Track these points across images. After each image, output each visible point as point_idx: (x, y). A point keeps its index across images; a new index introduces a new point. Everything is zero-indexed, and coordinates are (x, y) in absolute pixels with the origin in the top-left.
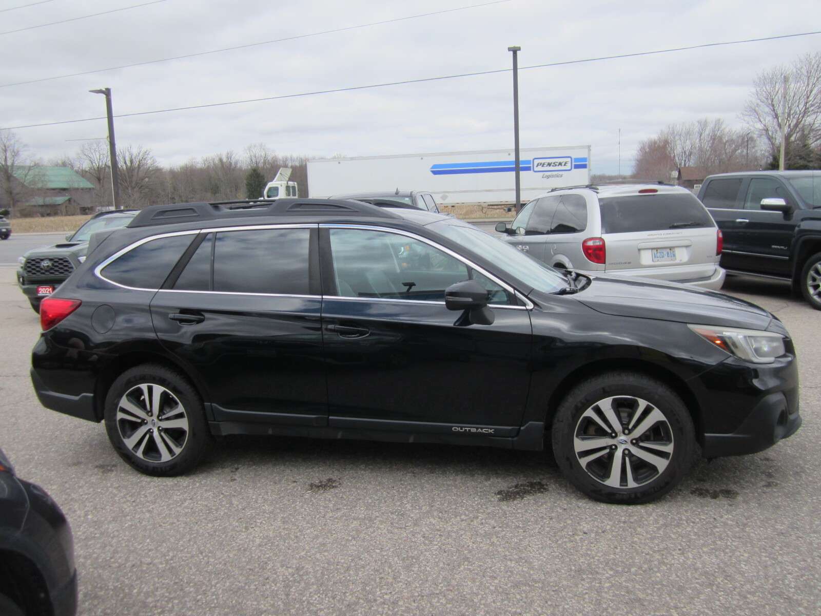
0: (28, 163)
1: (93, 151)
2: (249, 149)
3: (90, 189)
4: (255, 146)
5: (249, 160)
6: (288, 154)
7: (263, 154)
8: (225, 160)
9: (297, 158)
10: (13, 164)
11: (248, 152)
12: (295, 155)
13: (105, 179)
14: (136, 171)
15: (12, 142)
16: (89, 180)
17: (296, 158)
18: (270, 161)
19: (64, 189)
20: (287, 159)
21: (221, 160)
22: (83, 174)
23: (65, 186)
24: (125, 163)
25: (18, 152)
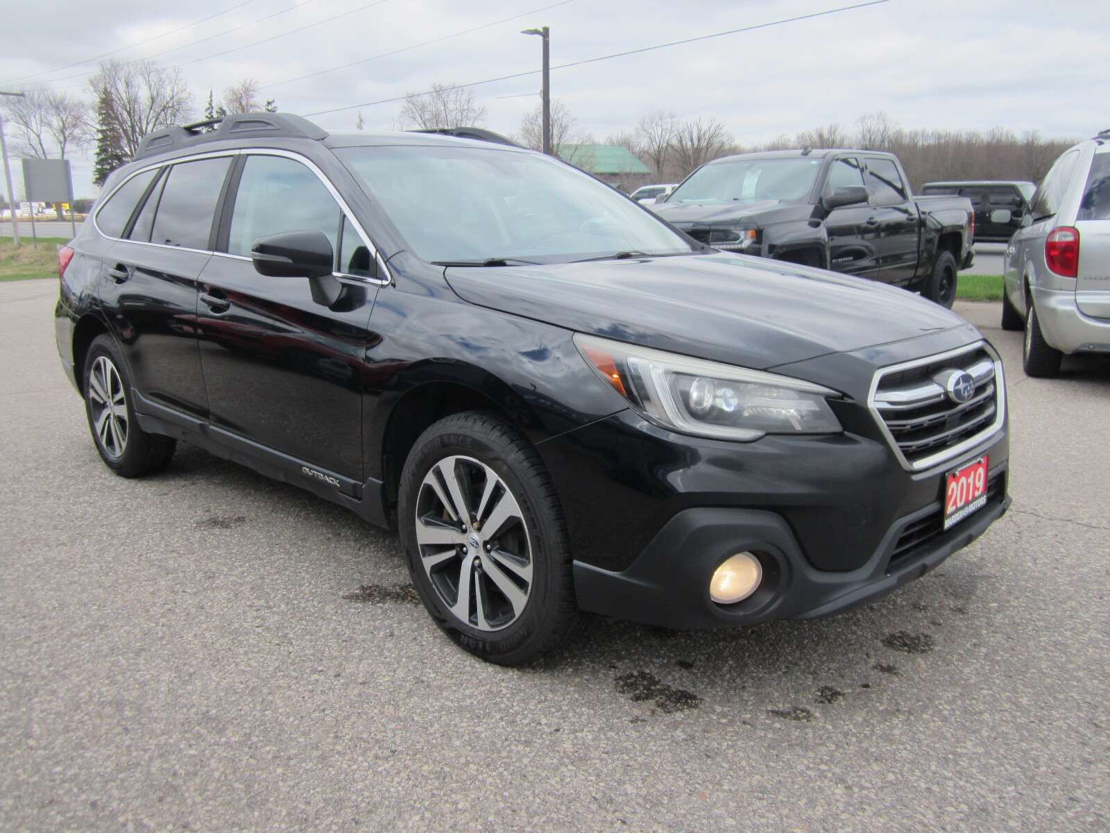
0: (575, 142)
1: (654, 125)
2: (863, 120)
3: (644, 174)
4: (871, 116)
5: (860, 136)
6: (918, 128)
7: (882, 129)
8: (826, 135)
9: (932, 134)
10: (558, 144)
11: (860, 124)
12: (929, 130)
13: (666, 163)
14: (704, 151)
15: (561, 115)
16: (645, 163)
17: (930, 134)
18: (891, 137)
19: (615, 175)
20: (916, 134)
21: (821, 136)
22: (641, 156)
23: (615, 170)
24: (692, 140)
25: (566, 127)
